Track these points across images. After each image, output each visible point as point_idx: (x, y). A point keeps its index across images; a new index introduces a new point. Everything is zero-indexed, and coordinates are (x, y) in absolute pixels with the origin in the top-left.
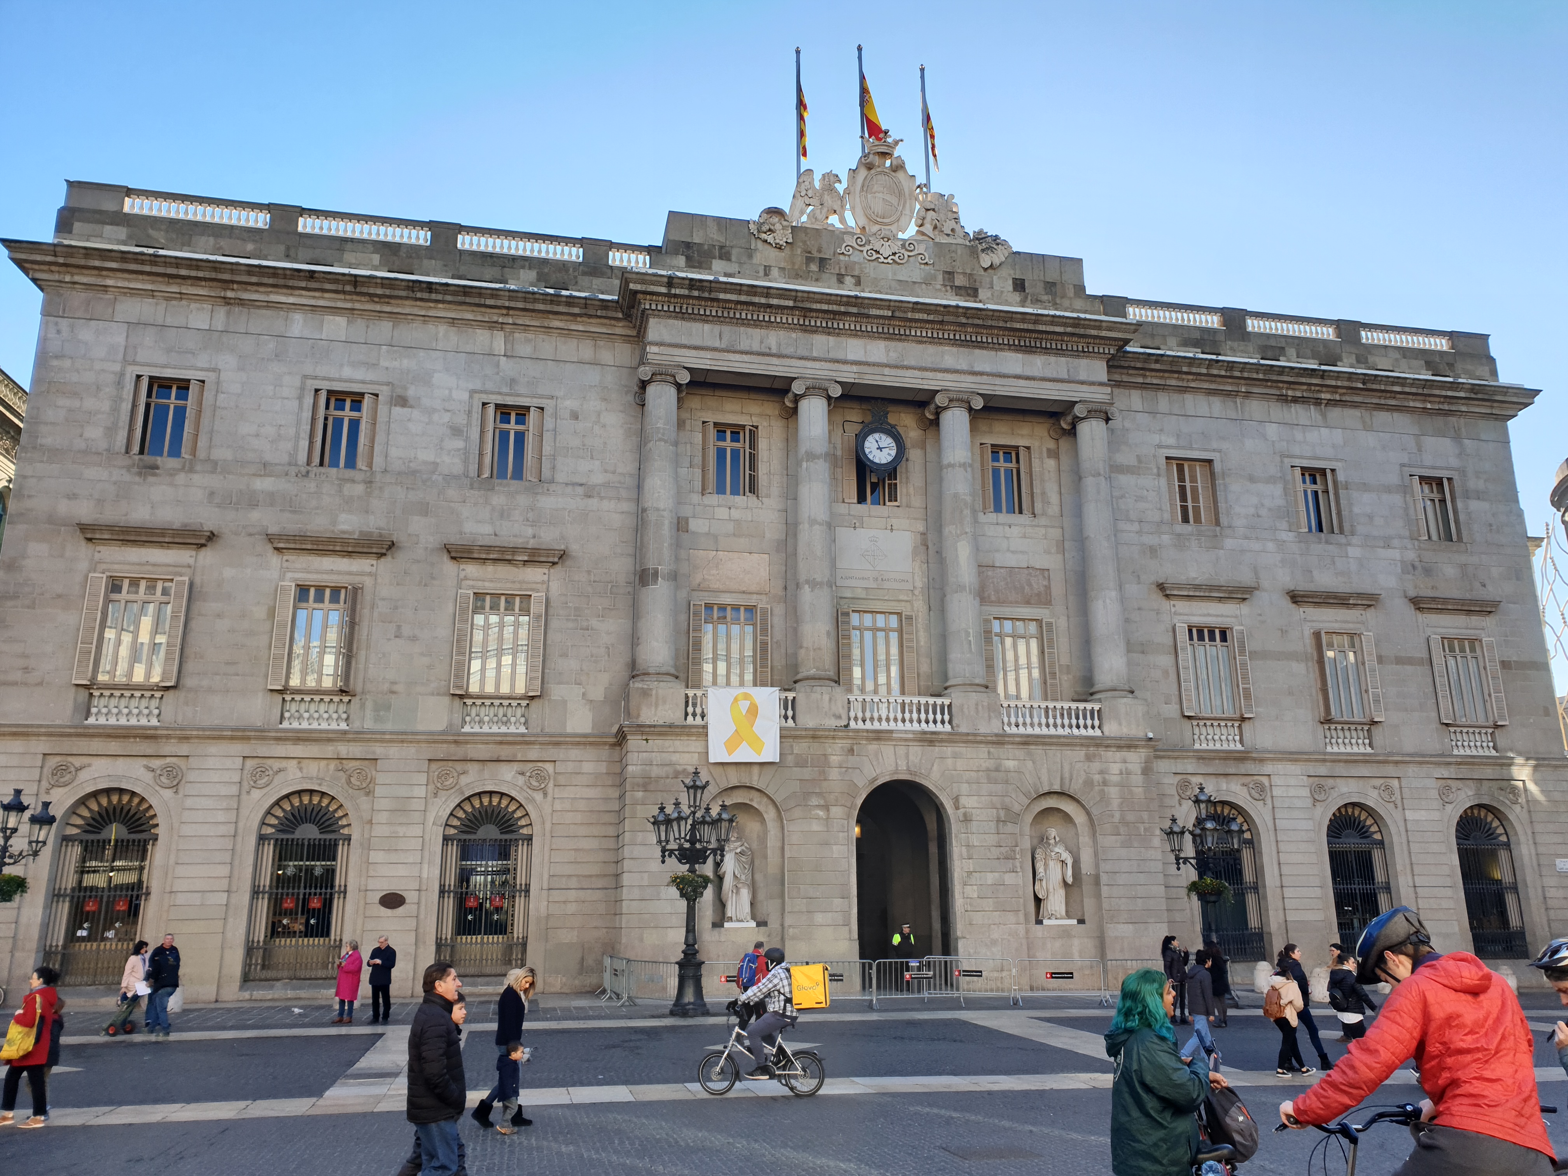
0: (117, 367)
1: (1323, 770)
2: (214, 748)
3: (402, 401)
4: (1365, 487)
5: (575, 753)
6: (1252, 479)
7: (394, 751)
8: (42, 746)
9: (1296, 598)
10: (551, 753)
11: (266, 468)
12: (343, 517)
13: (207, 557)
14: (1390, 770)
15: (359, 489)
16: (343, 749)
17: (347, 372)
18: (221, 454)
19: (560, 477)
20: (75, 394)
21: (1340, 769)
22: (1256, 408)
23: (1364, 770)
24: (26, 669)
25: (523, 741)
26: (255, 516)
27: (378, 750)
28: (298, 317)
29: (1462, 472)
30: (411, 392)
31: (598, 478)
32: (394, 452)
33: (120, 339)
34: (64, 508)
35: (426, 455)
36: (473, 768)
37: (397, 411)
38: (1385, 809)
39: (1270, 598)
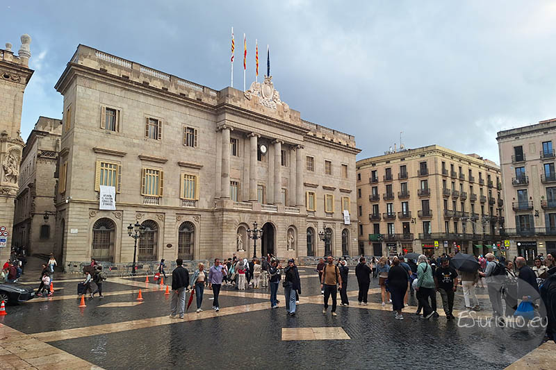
0: (98, 103)
1: (325, 221)
2: (129, 209)
3: (167, 124)
4: (335, 166)
5: (205, 213)
6: (319, 162)
7: (169, 211)
8: (89, 206)
9: (324, 188)
10: (200, 213)
11: (137, 137)
12: (155, 152)
13: (124, 160)
14: (334, 222)
15: (158, 145)
16: (158, 211)
17: (154, 114)
18: (125, 132)
19: (201, 147)
20: (88, 110)
21: (327, 221)
22: (321, 147)
23: (331, 222)
24: (82, 186)
25: (195, 210)
26: (134, 149)
27: (165, 211)
28: (142, 96)
29: (349, 164)
30: (169, 121)
31: (208, 149)
32: (165, 137)
33: (98, 95)
34: (88, 142)
35: (172, 138)
36: (184, 216)
37: (166, 126)
38: (333, 229)
39: (320, 187)
